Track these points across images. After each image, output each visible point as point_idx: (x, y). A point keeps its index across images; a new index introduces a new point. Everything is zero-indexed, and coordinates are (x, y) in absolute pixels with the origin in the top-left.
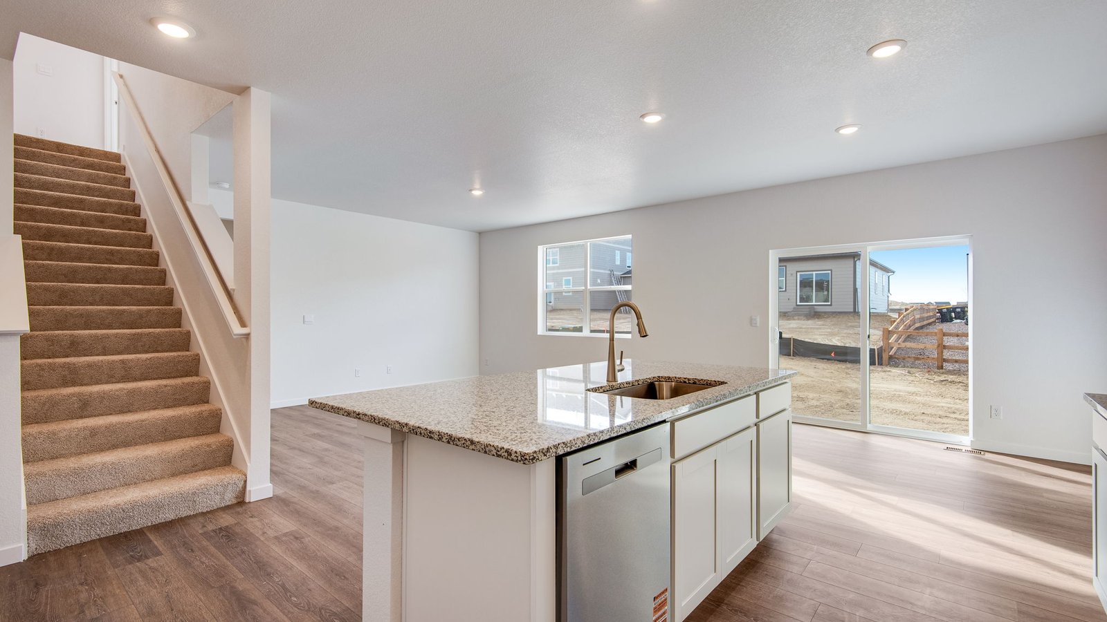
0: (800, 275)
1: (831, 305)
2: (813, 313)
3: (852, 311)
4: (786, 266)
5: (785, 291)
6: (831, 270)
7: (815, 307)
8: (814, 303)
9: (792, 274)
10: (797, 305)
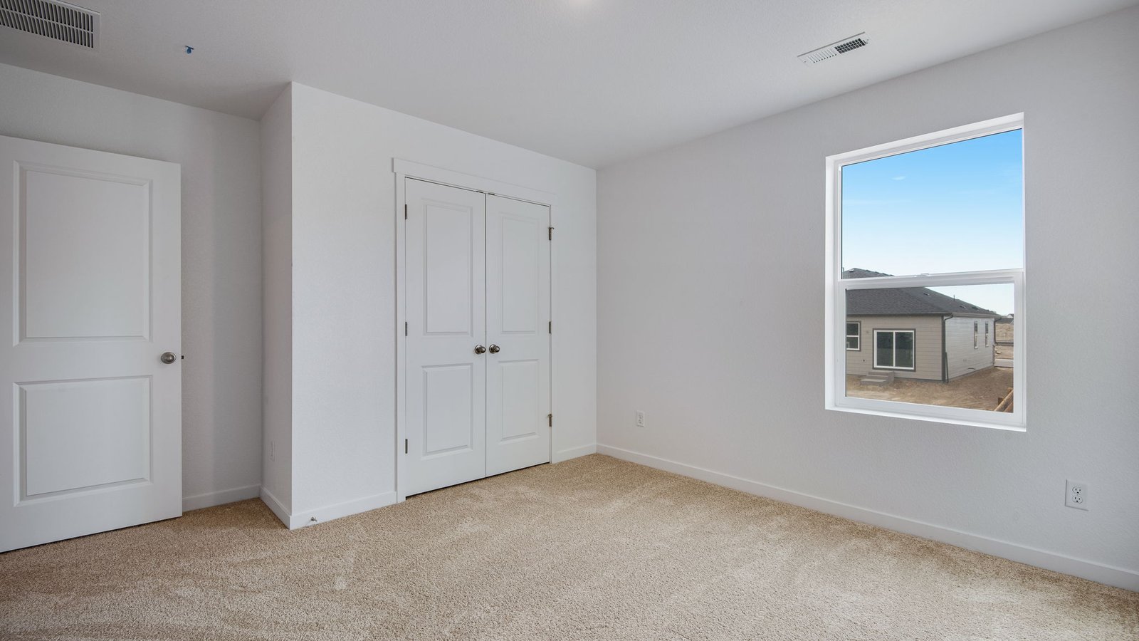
0: (878, 333)
1: (915, 371)
2: (893, 380)
3: (941, 379)
4: (860, 322)
5: (860, 350)
6: (915, 330)
7: (896, 372)
8: (894, 367)
9: (868, 332)
10: (874, 368)
